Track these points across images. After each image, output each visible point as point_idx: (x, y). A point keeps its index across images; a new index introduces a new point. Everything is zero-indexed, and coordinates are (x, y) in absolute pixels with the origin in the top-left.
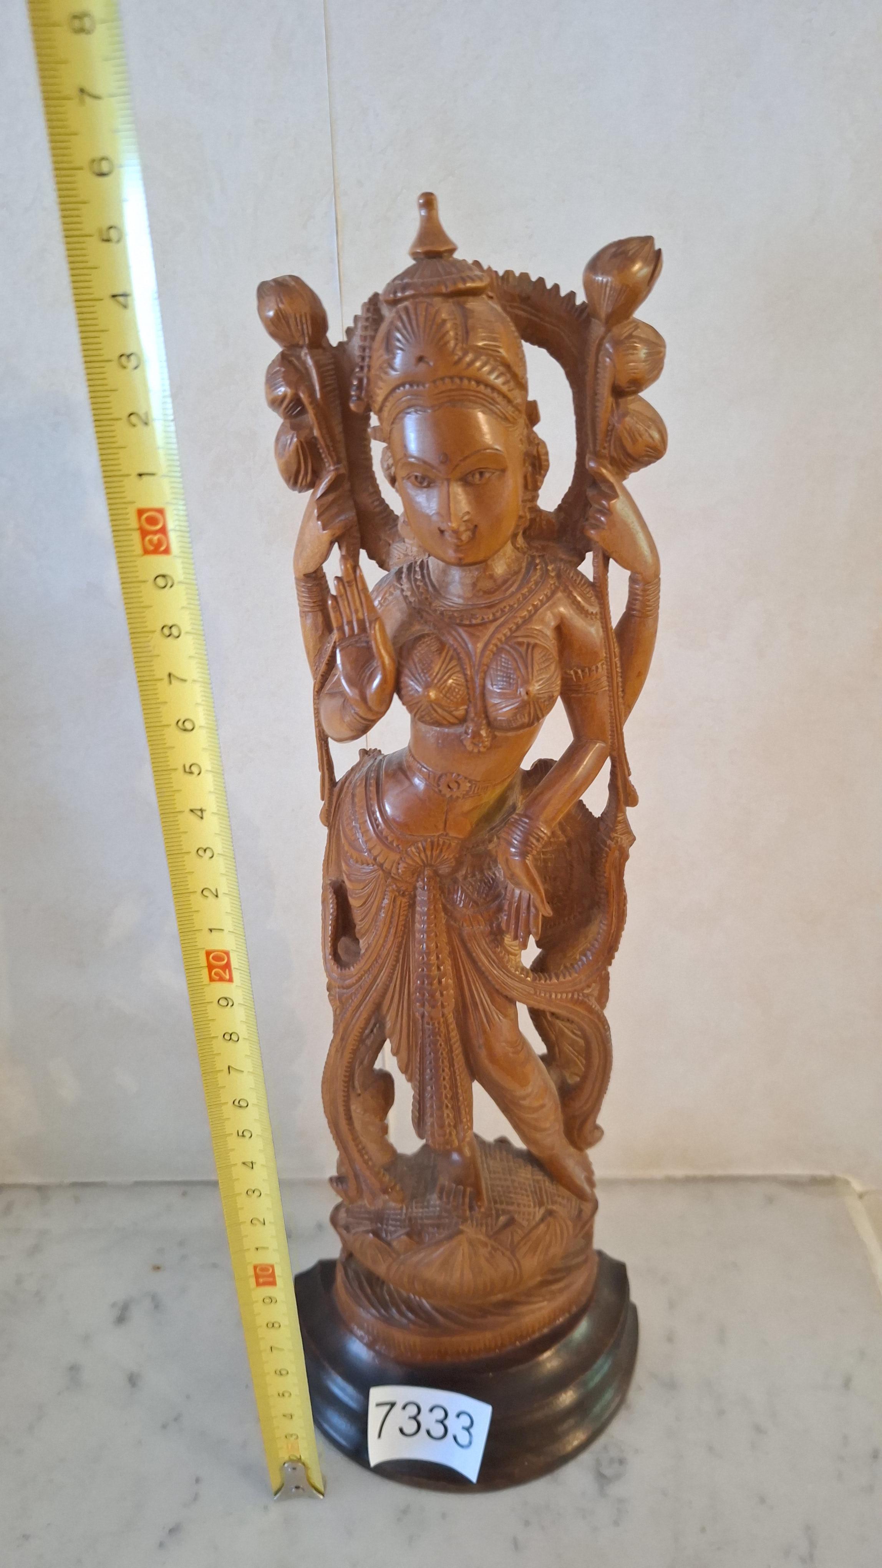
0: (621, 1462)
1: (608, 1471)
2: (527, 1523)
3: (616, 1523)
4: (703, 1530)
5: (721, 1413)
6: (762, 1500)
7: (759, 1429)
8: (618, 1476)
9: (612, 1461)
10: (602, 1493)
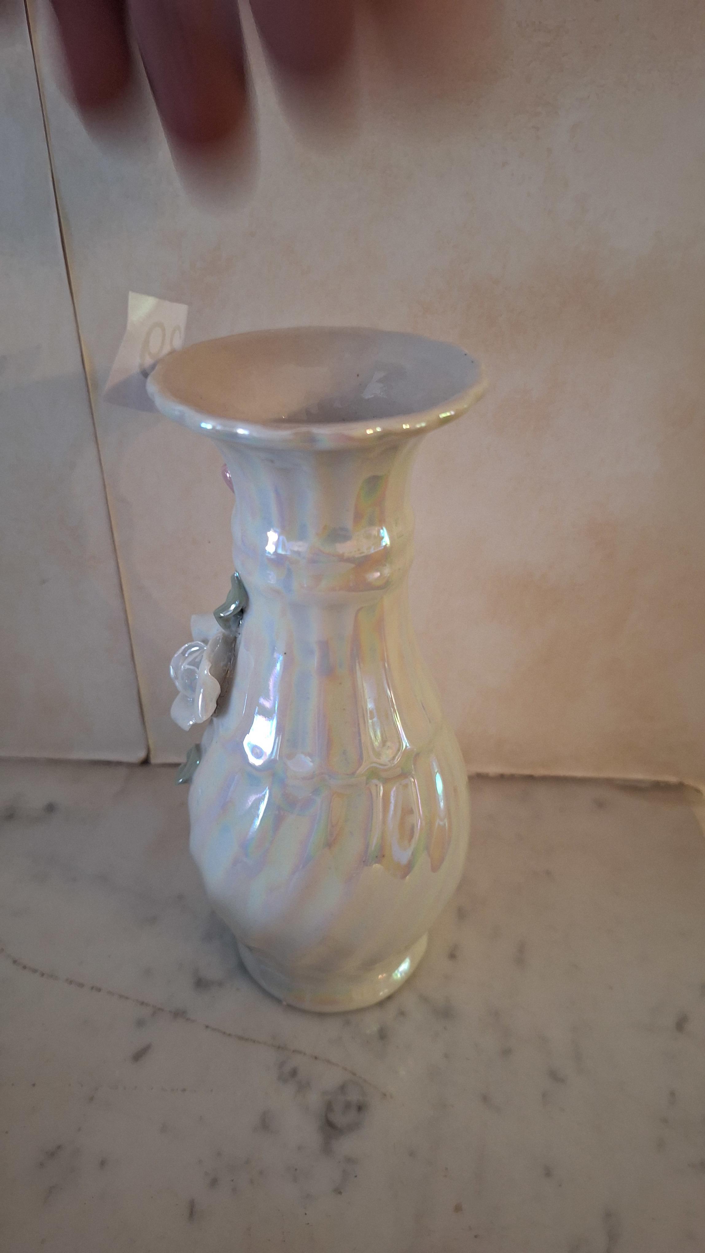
0: (360, 1108)
1: (339, 1119)
2: (214, 1182)
3: (338, 1191)
4: (458, 1208)
5: (506, 1052)
6: (548, 1173)
7: (555, 1076)
8: (353, 1127)
9: (348, 1106)
10: (327, 1149)
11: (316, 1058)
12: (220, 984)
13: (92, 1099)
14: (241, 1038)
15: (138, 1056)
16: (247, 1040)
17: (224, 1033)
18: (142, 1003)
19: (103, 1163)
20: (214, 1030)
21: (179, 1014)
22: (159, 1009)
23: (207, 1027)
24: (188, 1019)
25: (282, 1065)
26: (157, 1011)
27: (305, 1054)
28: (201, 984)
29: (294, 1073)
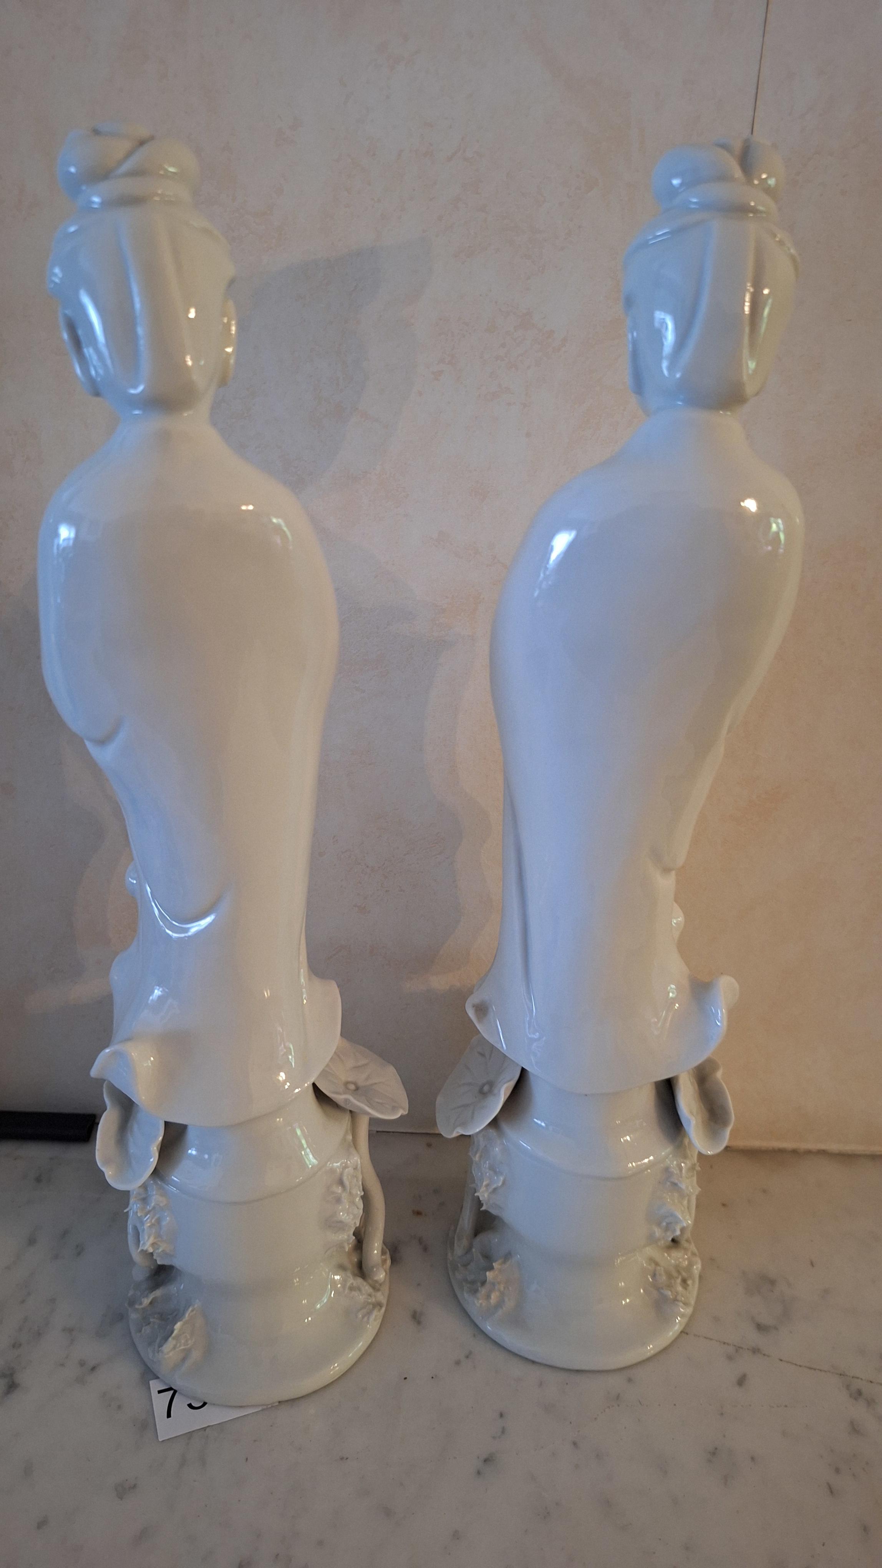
11: (871, 1382)
12: (776, 1328)
13: (722, 1414)
14: (811, 1368)
15: (741, 1381)
16: (815, 1369)
17: (796, 1365)
18: (724, 1343)
19: (753, 1459)
20: (788, 1362)
21: (755, 1351)
22: (739, 1347)
23: (781, 1360)
24: (764, 1355)
25: (848, 1387)
26: (738, 1349)
27: (862, 1379)
28: (761, 1328)
29: (859, 1393)
